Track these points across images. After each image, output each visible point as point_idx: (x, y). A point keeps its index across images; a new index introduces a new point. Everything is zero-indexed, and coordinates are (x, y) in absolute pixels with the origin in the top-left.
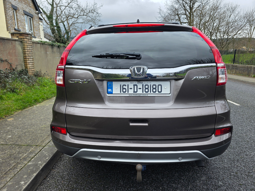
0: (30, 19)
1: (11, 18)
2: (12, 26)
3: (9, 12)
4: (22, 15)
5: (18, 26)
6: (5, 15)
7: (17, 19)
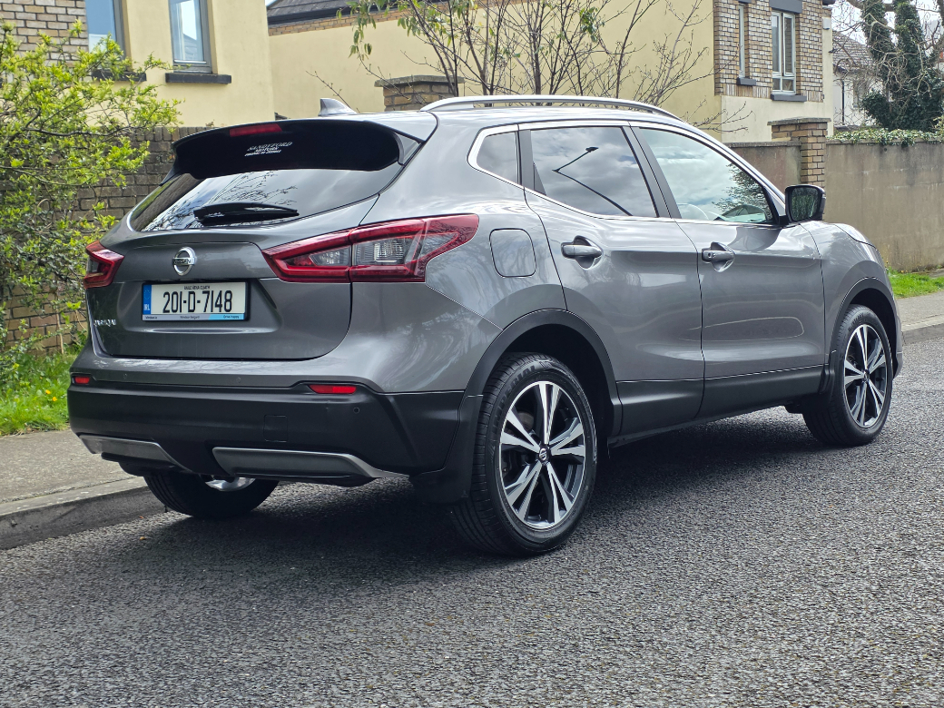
0: (789, 21)
1: (731, 39)
2: (729, 72)
3: (726, 20)
4: (767, 15)
5: (748, 67)
6: (716, 34)
7: (747, 39)
